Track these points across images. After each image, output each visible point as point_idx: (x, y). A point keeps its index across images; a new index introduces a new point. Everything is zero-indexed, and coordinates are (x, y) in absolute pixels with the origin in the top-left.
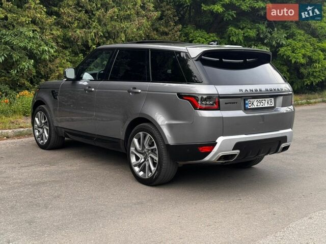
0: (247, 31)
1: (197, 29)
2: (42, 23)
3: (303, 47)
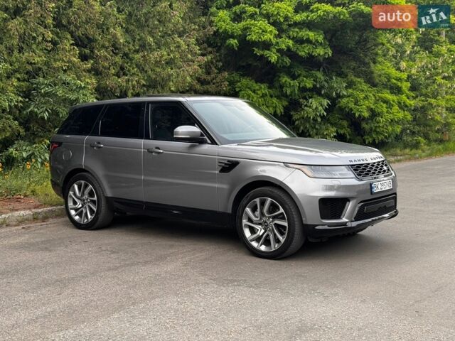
0: (303, 81)
3: (366, 98)
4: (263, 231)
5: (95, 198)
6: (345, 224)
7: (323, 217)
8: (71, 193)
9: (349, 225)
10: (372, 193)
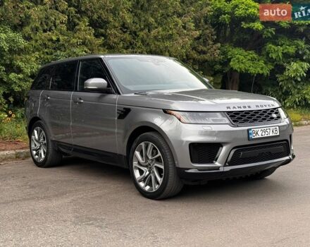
0: (286, 48)
1: (235, 47)
2: (91, 44)
4: (148, 173)
5: (45, 142)
6: (218, 168)
7: (193, 161)
8: (33, 137)
9: (221, 169)
10: (249, 139)
